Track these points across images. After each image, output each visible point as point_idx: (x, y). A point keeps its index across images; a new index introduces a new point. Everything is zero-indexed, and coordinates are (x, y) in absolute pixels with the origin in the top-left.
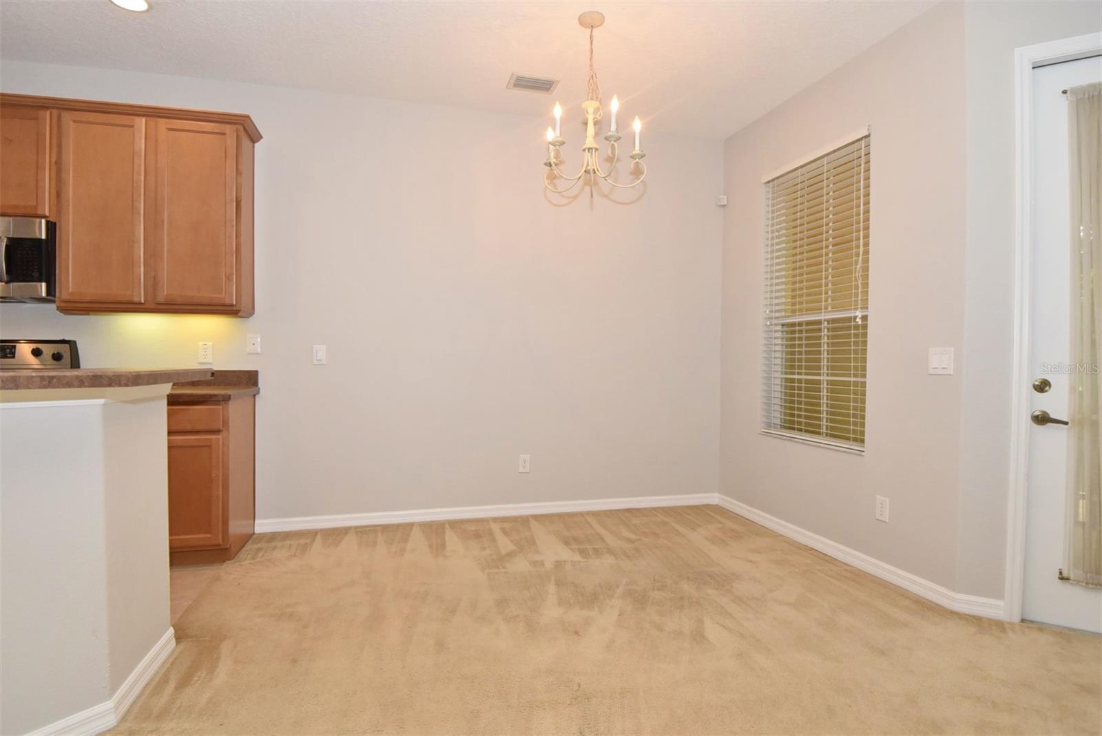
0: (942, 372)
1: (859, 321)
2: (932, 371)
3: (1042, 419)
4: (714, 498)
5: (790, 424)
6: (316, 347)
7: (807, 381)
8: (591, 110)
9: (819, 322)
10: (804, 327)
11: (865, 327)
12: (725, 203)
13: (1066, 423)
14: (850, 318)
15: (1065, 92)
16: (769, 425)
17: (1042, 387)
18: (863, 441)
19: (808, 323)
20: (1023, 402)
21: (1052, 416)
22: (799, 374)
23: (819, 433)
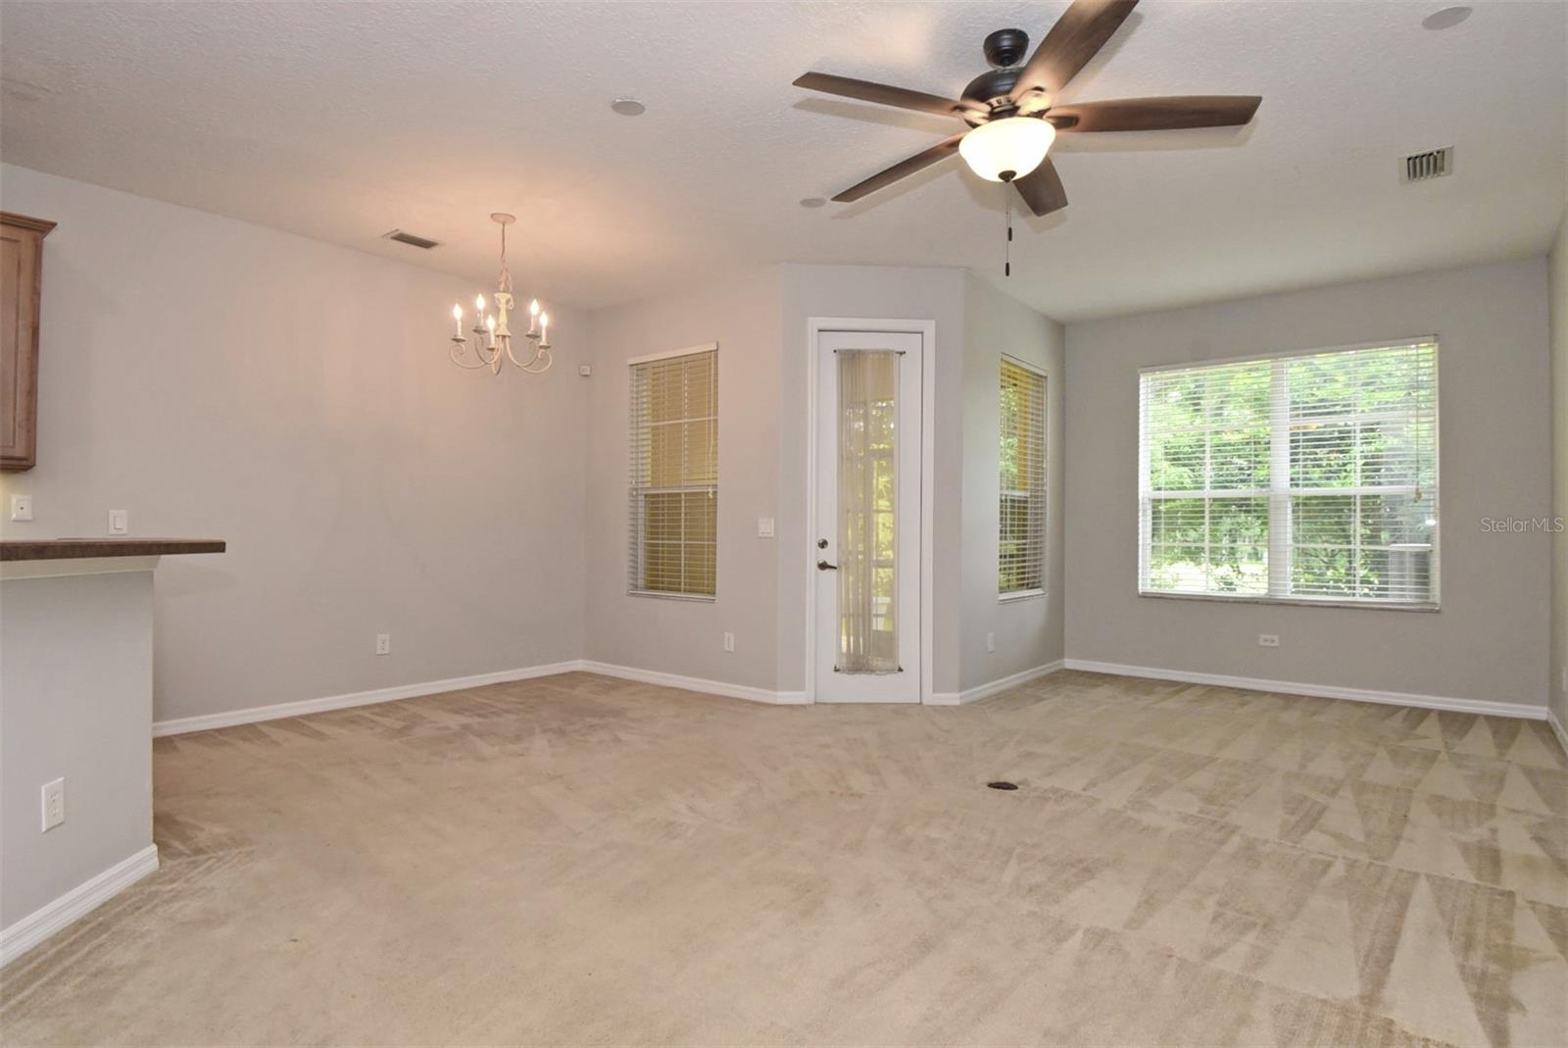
0: (765, 535)
1: (711, 496)
2: (760, 535)
3: (823, 566)
4: (579, 665)
5: (653, 584)
6: (112, 512)
7: (669, 545)
8: (503, 301)
9: (679, 495)
10: (666, 499)
11: (715, 499)
12: (588, 373)
13: (835, 568)
14: (703, 493)
15: (835, 351)
16: (636, 587)
17: (823, 544)
18: (714, 593)
19: (669, 495)
20: (814, 556)
21: (829, 563)
22: (663, 539)
23: (680, 591)
